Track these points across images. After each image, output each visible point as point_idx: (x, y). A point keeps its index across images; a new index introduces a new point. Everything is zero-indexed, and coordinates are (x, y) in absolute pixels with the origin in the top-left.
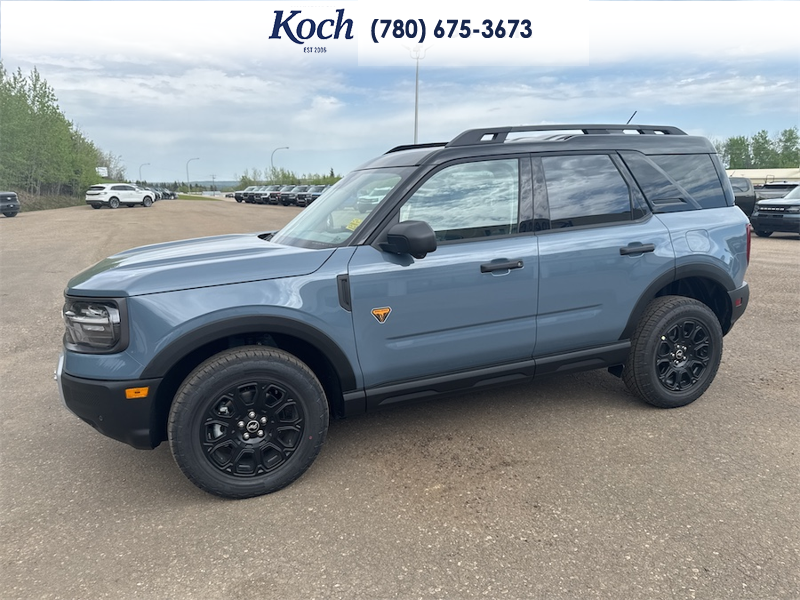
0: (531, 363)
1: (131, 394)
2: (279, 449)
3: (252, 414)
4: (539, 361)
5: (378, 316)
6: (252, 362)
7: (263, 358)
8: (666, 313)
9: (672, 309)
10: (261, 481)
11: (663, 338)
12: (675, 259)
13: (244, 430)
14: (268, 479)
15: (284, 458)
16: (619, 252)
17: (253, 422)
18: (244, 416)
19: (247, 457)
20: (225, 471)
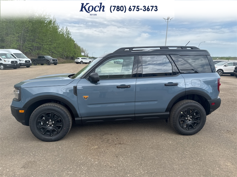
0: (134, 115)
1: (20, 111)
2: (57, 130)
3: (50, 120)
4: (136, 115)
5: (85, 98)
6: (49, 107)
7: (52, 106)
8: (183, 105)
9: (185, 104)
10: (51, 138)
11: (182, 113)
12: (186, 88)
13: (48, 124)
14: (53, 138)
15: (58, 133)
16: (164, 85)
17: (50, 122)
18: (48, 121)
19: (48, 131)
20: (42, 134)
